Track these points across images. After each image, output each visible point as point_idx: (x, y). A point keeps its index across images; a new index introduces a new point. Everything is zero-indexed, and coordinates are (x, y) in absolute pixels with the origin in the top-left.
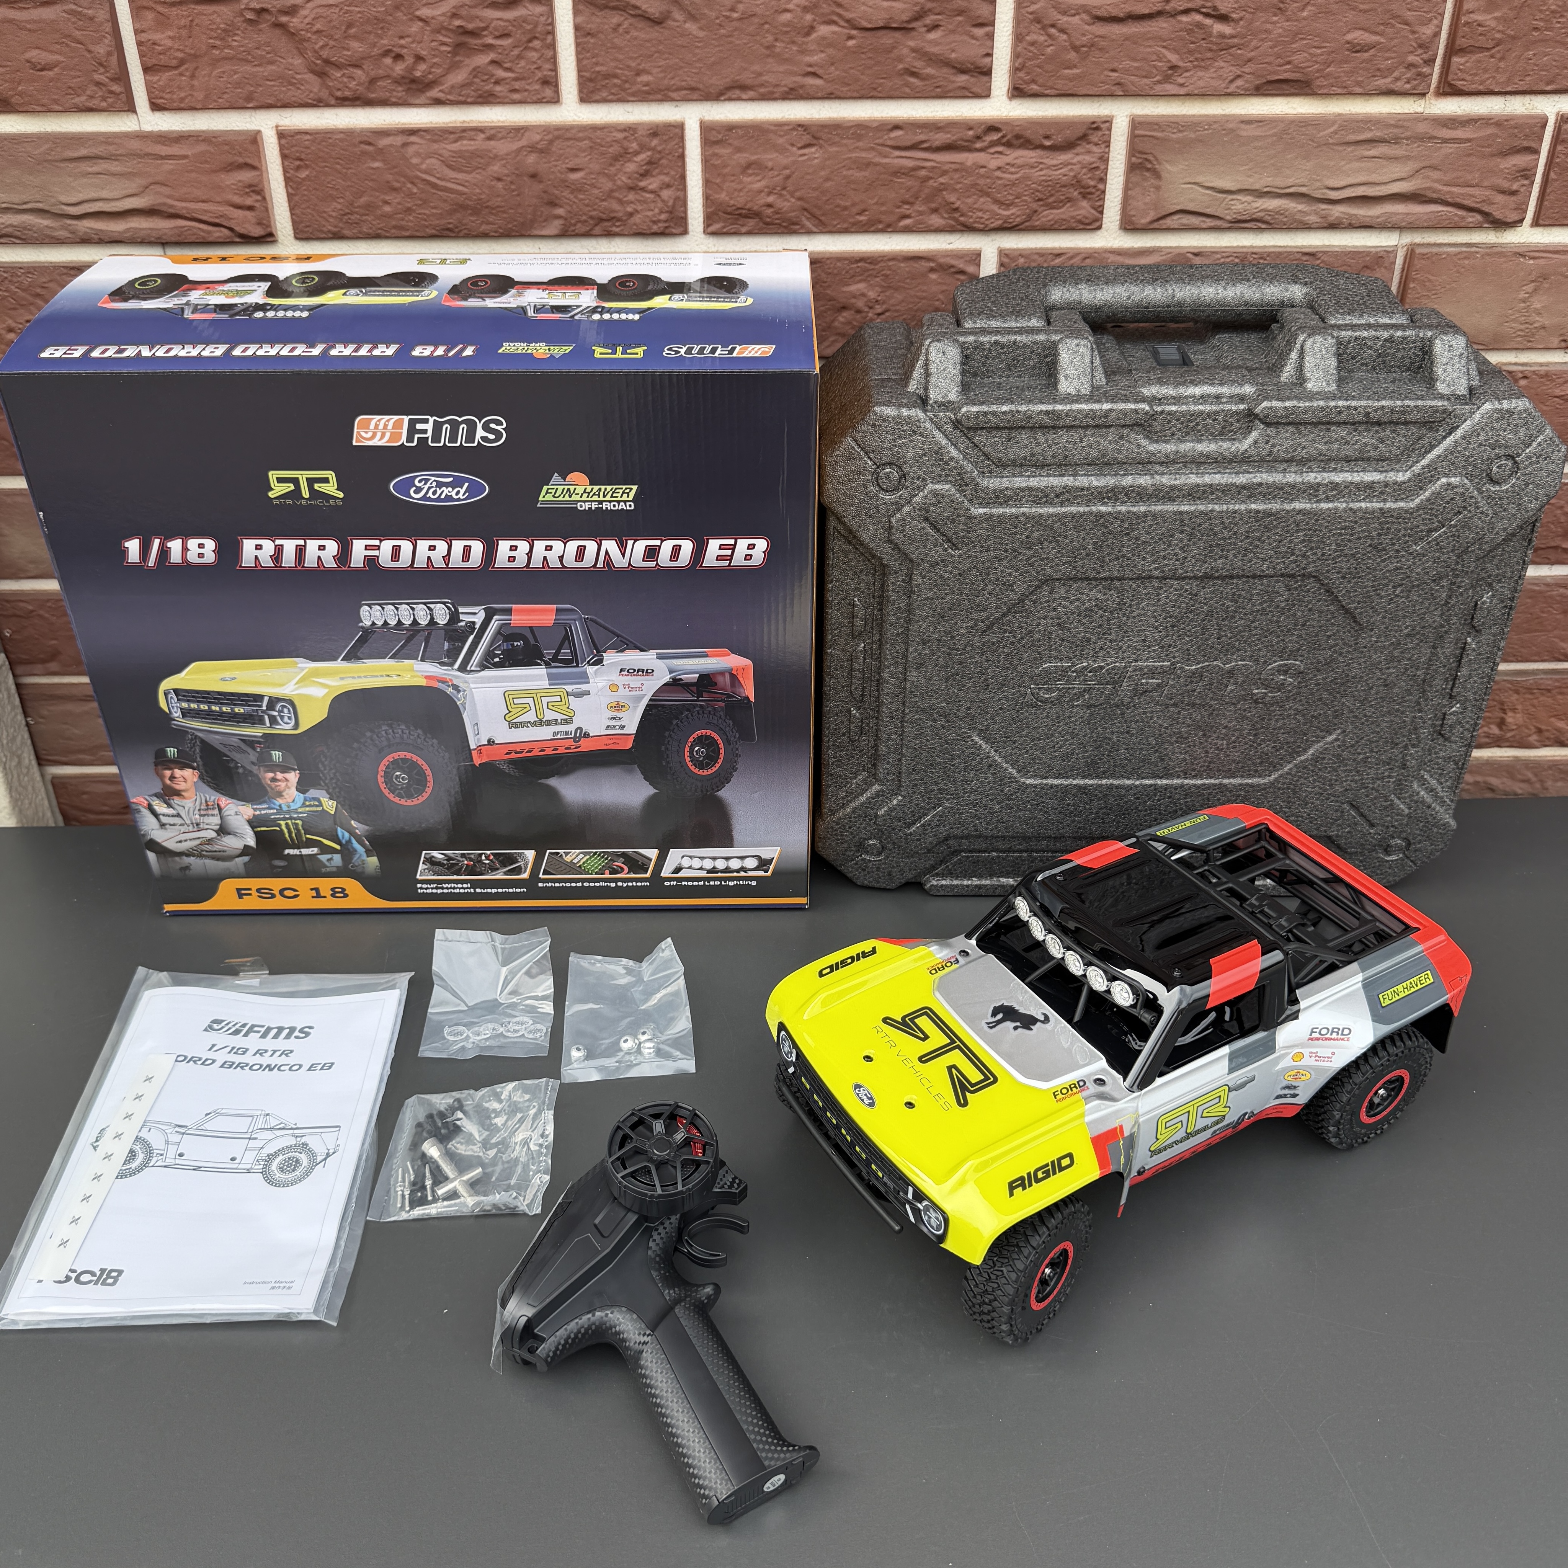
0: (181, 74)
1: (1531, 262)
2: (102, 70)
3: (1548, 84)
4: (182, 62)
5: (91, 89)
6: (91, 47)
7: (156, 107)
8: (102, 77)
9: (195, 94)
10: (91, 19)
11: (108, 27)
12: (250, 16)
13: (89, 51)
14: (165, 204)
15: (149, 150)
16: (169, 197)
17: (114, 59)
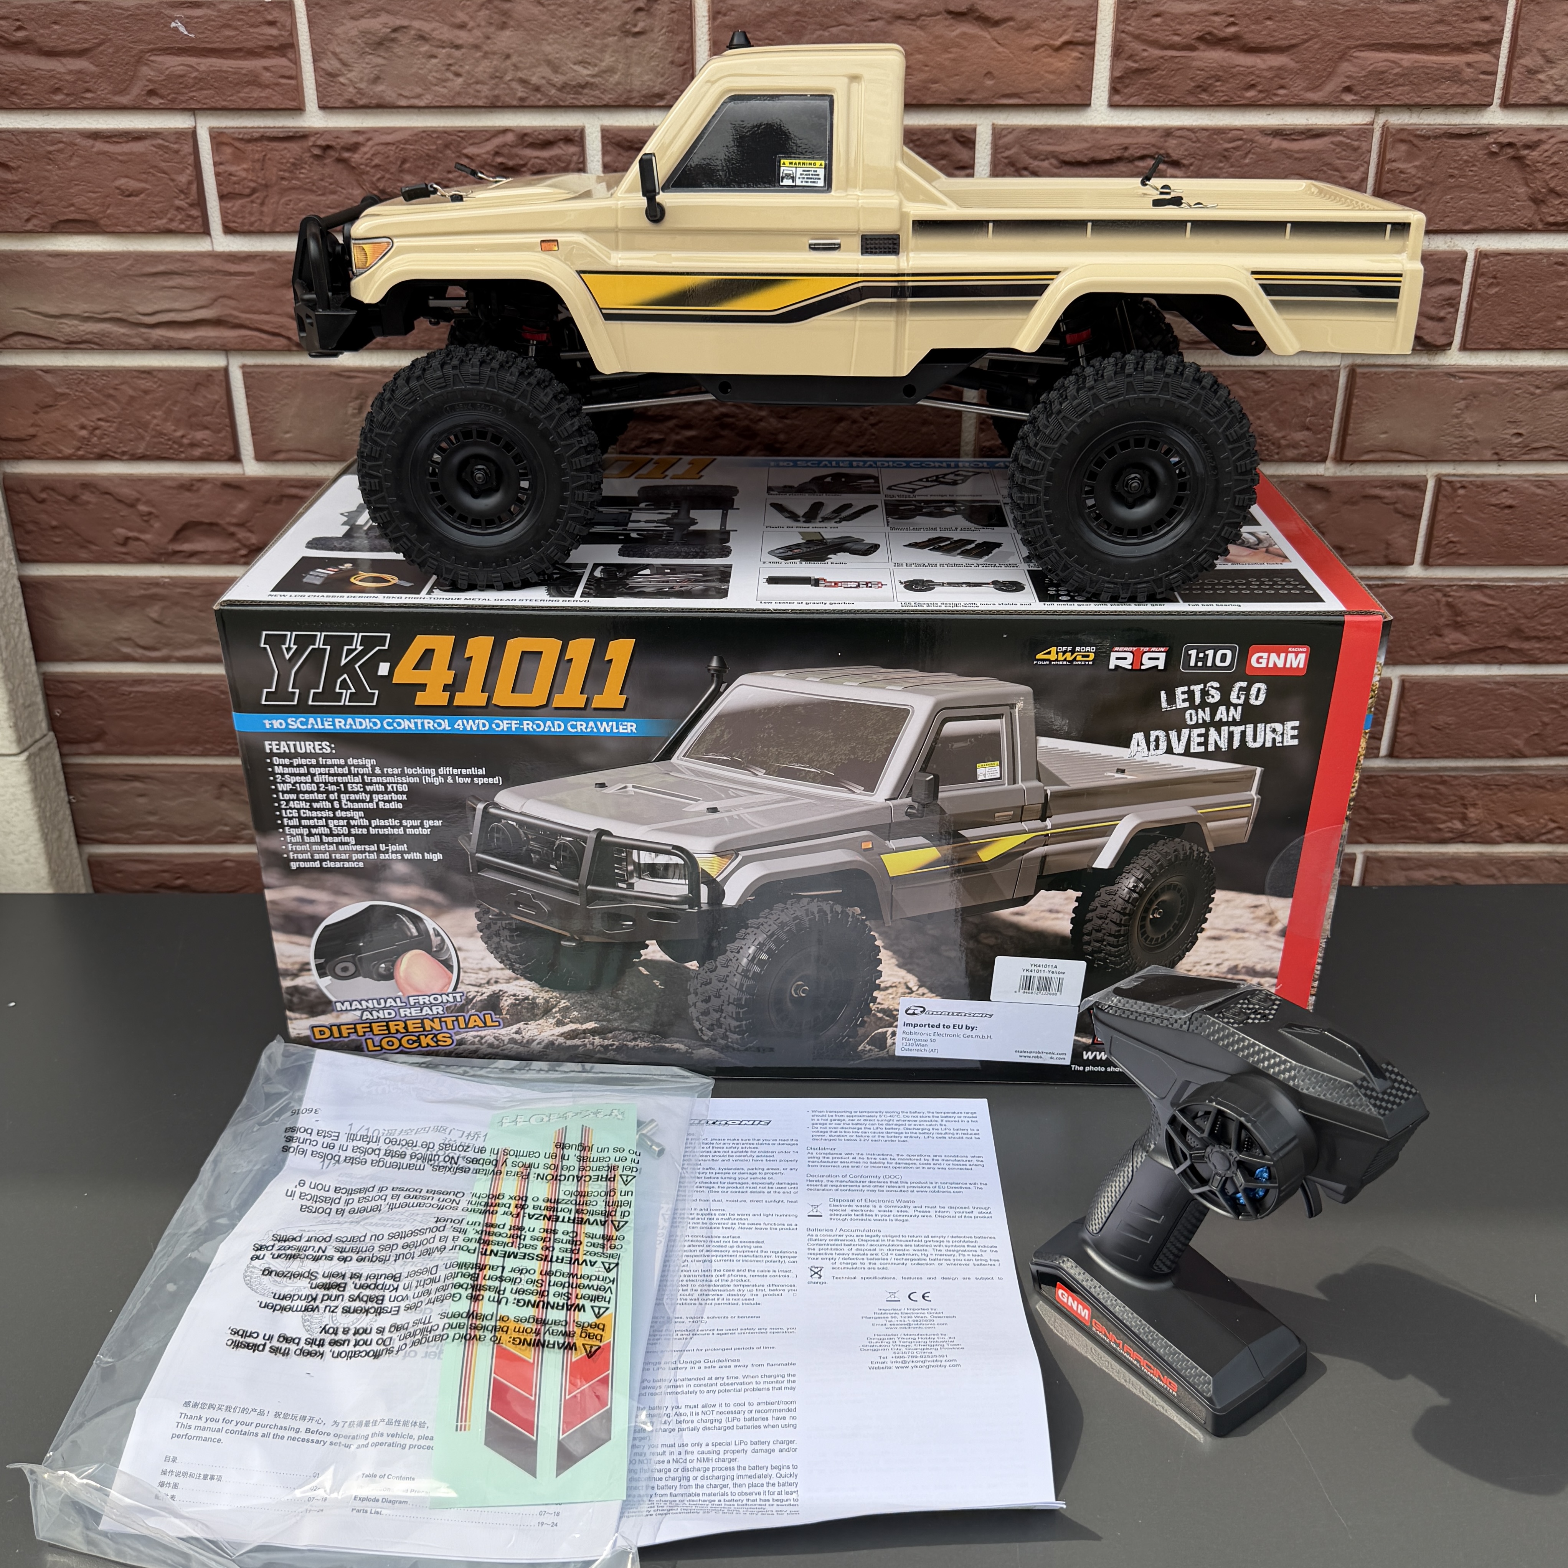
0: (252, 202)
1: (1461, 381)
2: (183, 196)
3: (1466, 224)
4: (254, 191)
5: (172, 213)
6: (174, 176)
7: (228, 230)
8: (182, 203)
9: (264, 219)
10: (177, 152)
11: (191, 160)
12: (317, 151)
13: (173, 180)
14: (231, 315)
15: (220, 267)
16: (234, 309)
17: (194, 187)
